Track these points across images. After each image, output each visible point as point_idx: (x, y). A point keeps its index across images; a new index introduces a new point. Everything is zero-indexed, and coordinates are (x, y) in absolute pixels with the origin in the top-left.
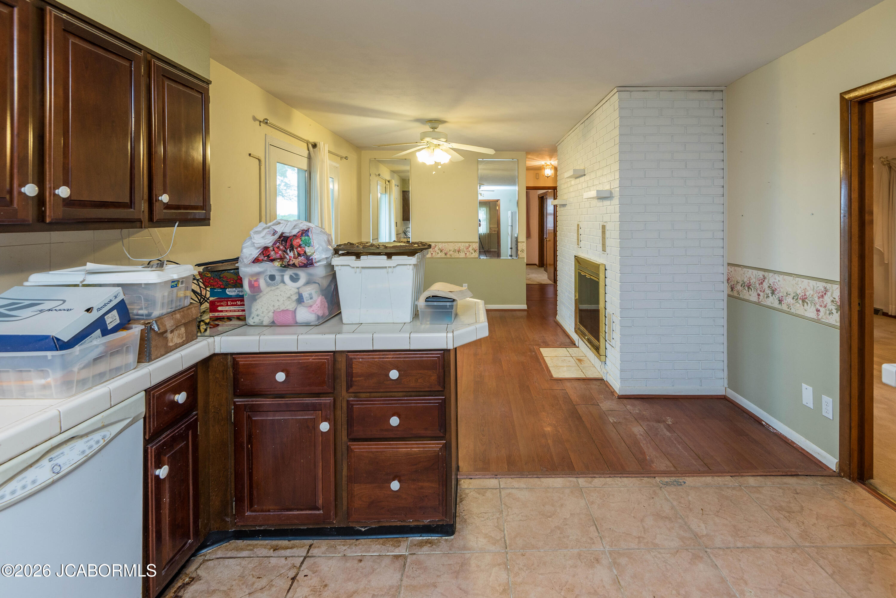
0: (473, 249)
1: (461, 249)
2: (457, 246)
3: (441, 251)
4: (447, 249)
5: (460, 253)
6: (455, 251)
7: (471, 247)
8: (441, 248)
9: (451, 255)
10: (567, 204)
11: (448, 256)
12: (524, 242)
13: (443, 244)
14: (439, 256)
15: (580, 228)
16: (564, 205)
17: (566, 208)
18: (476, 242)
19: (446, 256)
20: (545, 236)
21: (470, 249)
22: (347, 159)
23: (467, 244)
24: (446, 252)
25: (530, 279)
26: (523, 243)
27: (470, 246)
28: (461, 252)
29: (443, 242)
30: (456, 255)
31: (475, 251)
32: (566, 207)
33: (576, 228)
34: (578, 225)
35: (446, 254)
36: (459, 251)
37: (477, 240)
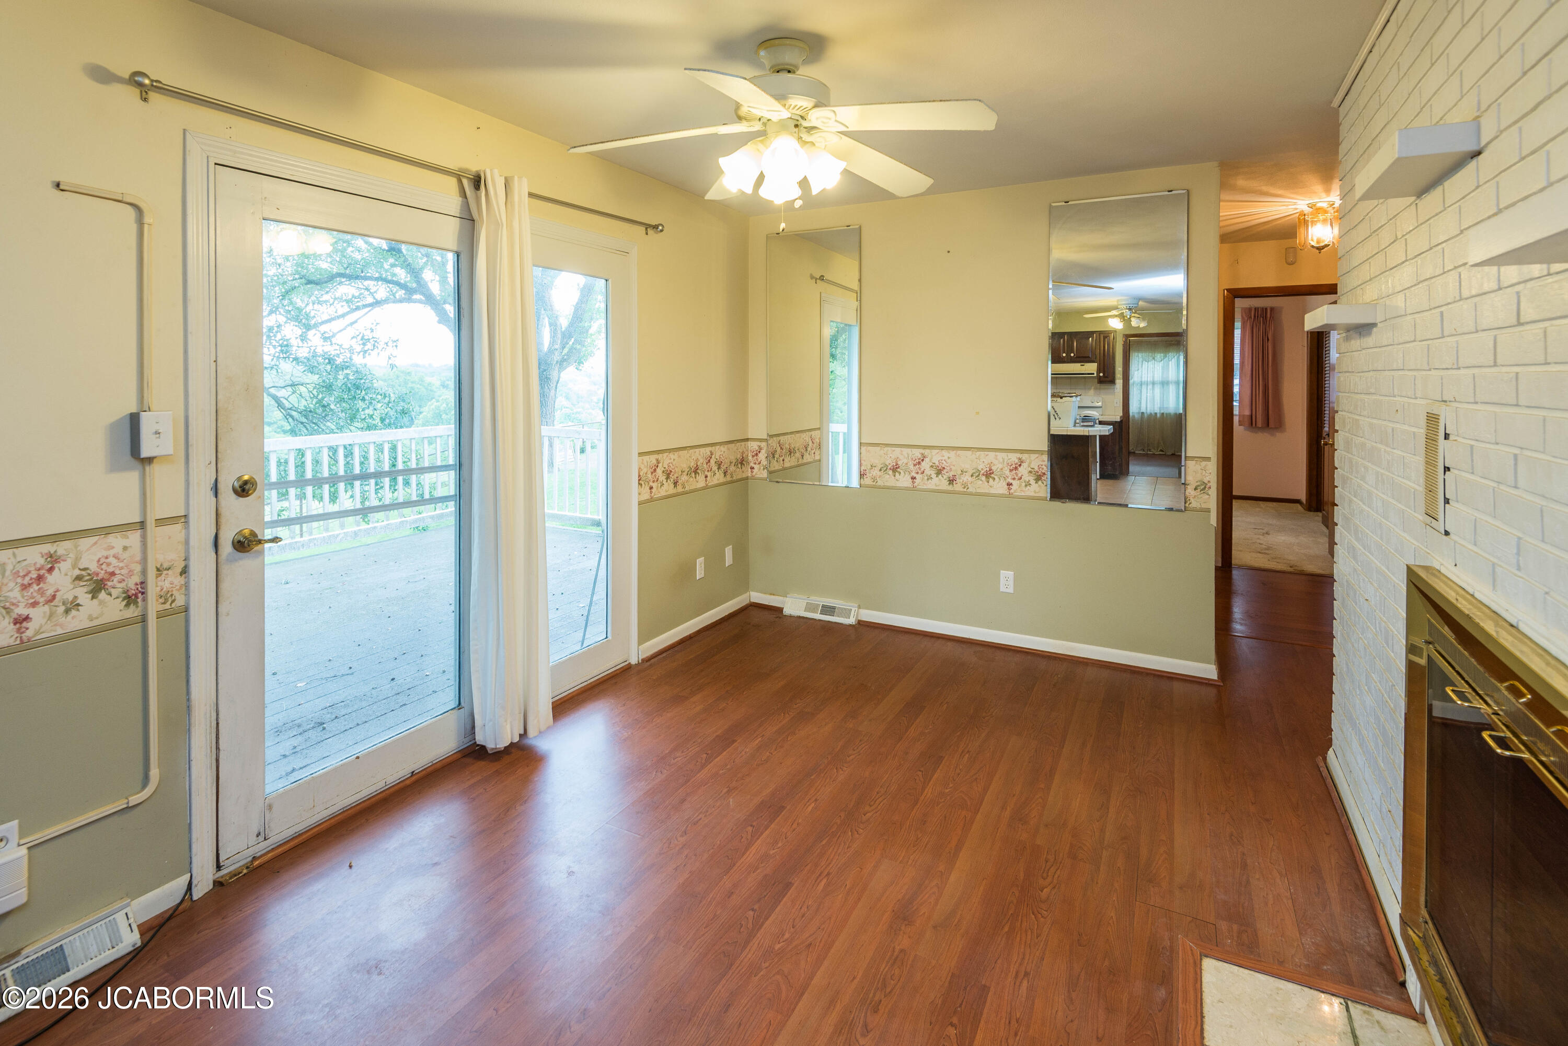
0: (1030, 472)
1: (994, 468)
2: (983, 462)
3: (939, 472)
4: (953, 468)
5: (991, 480)
6: (976, 474)
7: (1025, 465)
8: (937, 463)
9: (965, 486)
10: (1374, 325)
11: (958, 487)
12: (1208, 459)
13: (945, 453)
14: (931, 485)
15: (1447, 437)
16: (1363, 329)
17: (1369, 341)
18: (1040, 452)
19: (950, 488)
20: (1326, 429)
21: (1023, 470)
22: (662, 231)
23: (1014, 458)
24: (951, 474)
25: (1268, 548)
26: (1204, 463)
27: (1021, 462)
28: (994, 479)
29: (942, 448)
30: (981, 486)
31: (1039, 478)
32: (1369, 334)
33: (1422, 431)
34: (1432, 419)
35: (951, 481)
36: (989, 474)
37: (1044, 445)
